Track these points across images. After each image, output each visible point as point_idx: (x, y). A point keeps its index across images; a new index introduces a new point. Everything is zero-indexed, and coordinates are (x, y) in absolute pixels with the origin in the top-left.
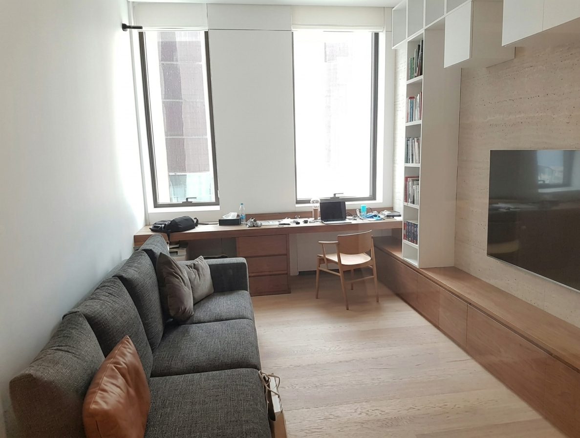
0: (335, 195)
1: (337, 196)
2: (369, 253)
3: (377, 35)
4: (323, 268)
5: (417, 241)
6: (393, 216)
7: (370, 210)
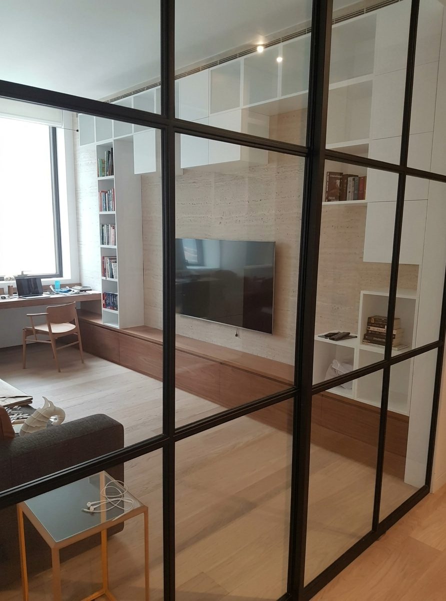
0: (22, 272)
1: (25, 273)
2: (73, 322)
3: (54, 130)
4: (31, 340)
5: (117, 308)
6: (85, 291)
7: (62, 286)
